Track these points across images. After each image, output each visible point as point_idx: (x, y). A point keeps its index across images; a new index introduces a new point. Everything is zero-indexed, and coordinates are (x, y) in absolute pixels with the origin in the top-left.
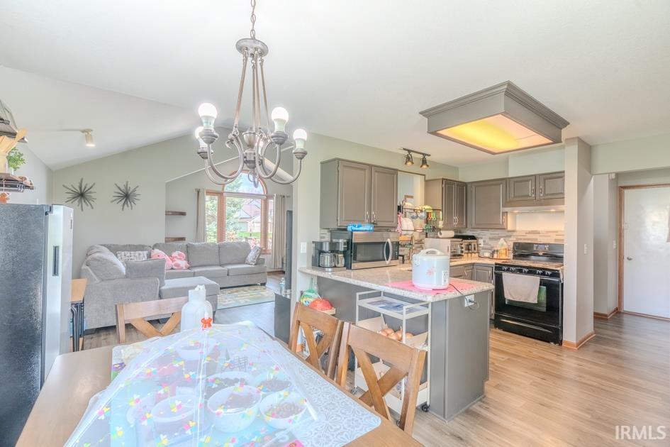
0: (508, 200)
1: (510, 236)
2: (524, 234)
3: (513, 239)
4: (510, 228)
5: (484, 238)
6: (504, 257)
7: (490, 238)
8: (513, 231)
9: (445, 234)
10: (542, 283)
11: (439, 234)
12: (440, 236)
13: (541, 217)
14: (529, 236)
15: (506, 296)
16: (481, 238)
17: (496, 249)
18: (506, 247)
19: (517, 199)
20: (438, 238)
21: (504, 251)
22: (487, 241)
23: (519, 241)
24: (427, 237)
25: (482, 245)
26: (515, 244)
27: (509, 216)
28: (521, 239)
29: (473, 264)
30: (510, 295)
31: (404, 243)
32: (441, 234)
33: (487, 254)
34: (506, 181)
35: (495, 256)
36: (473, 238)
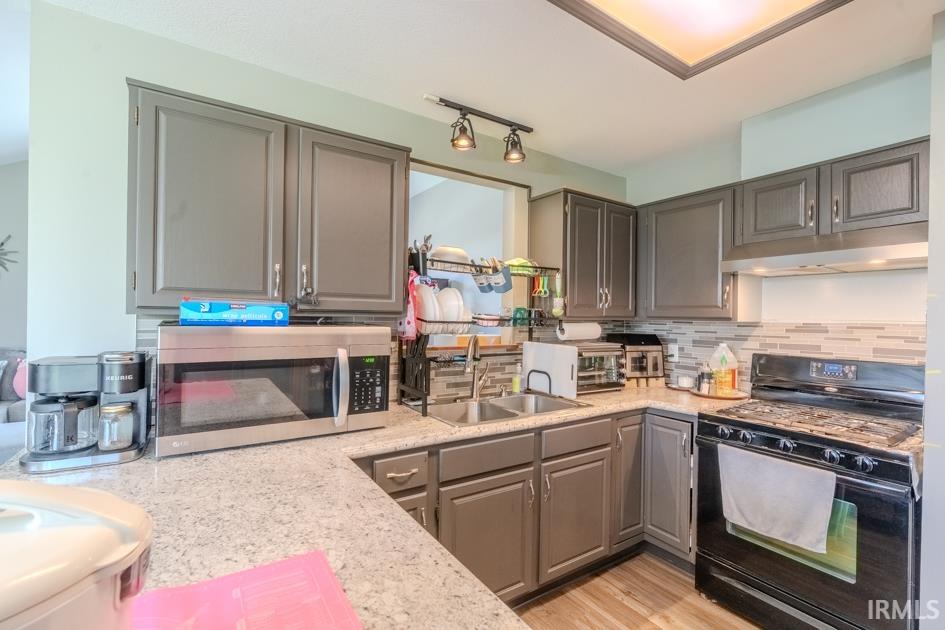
0: (738, 242)
1: (744, 338)
2: (784, 333)
3: (753, 346)
4: (742, 317)
5: (681, 342)
6: (727, 392)
7: (694, 342)
8: (754, 325)
9: (572, 330)
10: (843, 492)
11: (558, 332)
12: (562, 337)
13: (827, 287)
14: (797, 339)
15: (726, 513)
16: (675, 341)
17: (706, 370)
18: (735, 366)
19: (764, 238)
20: (556, 341)
21: (729, 378)
22: (689, 348)
23: (769, 352)
24: (531, 338)
25: (675, 359)
26: (757, 357)
27: (741, 284)
28: (774, 346)
29: (644, 411)
30: (737, 511)
31: (447, 356)
32: (562, 330)
33: (686, 382)
34: (733, 193)
35: (705, 388)
36: (653, 340)
